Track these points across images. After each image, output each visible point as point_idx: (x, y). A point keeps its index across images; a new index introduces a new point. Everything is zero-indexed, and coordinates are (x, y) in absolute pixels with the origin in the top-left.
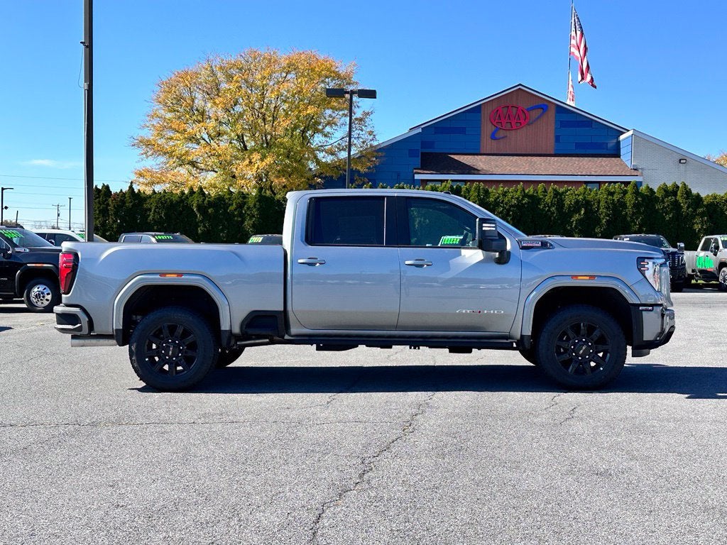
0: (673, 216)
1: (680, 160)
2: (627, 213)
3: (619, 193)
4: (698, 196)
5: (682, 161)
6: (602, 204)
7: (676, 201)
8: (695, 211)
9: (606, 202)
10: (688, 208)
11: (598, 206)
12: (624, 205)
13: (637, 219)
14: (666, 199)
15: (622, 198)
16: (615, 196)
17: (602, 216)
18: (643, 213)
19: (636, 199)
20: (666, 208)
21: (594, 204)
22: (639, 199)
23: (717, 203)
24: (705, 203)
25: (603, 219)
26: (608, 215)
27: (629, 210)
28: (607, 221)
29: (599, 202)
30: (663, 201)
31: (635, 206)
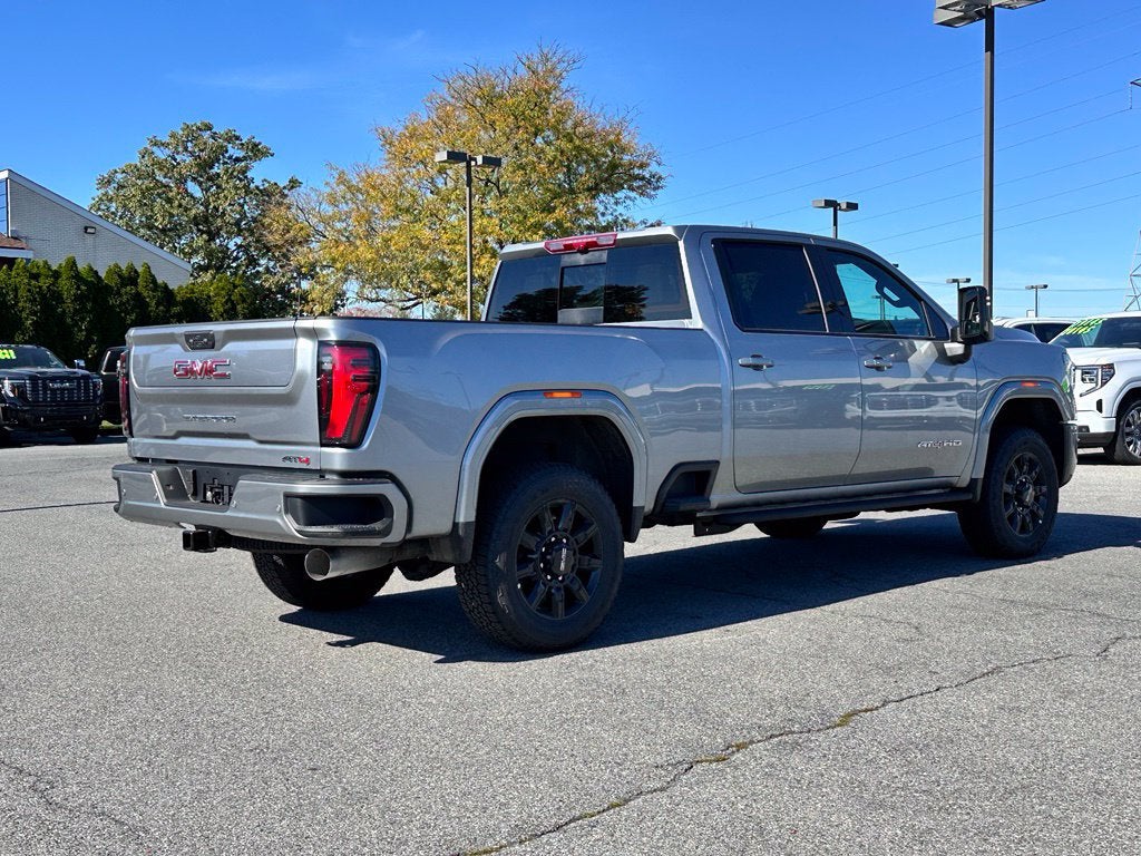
0: (136, 318)
1: (86, 228)
2: (64, 311)
3: (47, 277)
4: (166, 286)
5: (89, 230)
6: (22, 293)
7: (138, 295)
8: (168, 311)
9: (29, 291)
10: (158, 304)
11: (16, 296)
12: (58, 297)
13: (83, 320)
14: (123, 290)
15: (53, 284)
16: (42, 280)
17: (24, 315)
18: (90, 312)
19: (78, 288)
20: (124, 304)
21: (7, 293)
22: (83, 288)
23: (197, 299)
24: (178, 299)
25: (27, 319)
26: (35, 313)
27: (69, 306)
28: (34, 323)
29: (16, 290)
30: (119, 293)
31: (77, 298)
